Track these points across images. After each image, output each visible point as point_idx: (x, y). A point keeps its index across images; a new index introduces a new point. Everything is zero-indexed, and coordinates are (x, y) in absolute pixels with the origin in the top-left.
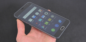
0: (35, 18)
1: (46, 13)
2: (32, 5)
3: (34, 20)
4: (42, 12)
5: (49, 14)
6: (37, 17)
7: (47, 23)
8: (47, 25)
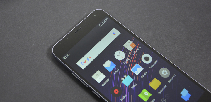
1: (147, 59)
3: (108, 80)
4: (135, 52)
5: (156, 63)
6: (118, 70)
7: (145, 94)
8: (147, 101)
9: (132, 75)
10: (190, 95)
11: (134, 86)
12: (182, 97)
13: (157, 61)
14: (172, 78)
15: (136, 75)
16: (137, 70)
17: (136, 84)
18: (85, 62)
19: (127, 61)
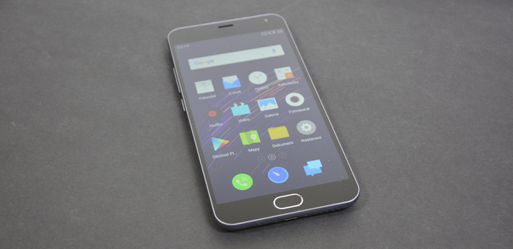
0: (232, 90)
1: (295, 99)
2: (280, 31)
3: (214, 96)
4: (283, 85)
5: (304, 110)
6: (239, 92)
7: (251, 137)
8: (246, 145)
9: (253, 106)
10: (321, 172)
11: (244, 120)
12: (304, 167)
13: (308, 109)
14: (312, 139)
15: (259, 109)
16: (266, 105)
17: (249, 120)
18: (201, 63)
19: (262, 88)
